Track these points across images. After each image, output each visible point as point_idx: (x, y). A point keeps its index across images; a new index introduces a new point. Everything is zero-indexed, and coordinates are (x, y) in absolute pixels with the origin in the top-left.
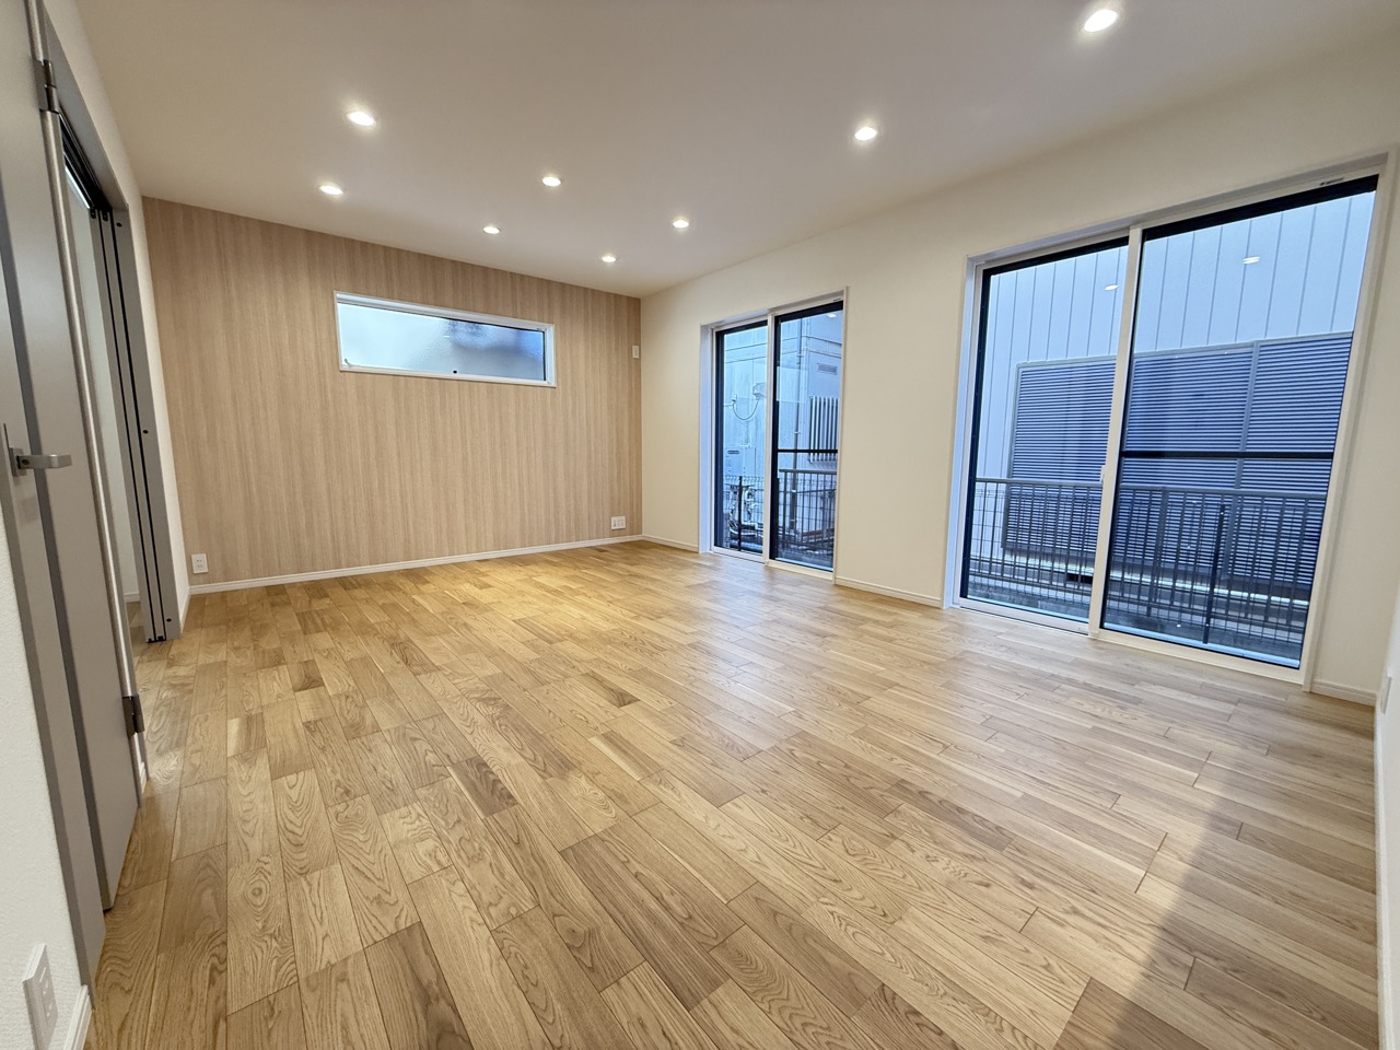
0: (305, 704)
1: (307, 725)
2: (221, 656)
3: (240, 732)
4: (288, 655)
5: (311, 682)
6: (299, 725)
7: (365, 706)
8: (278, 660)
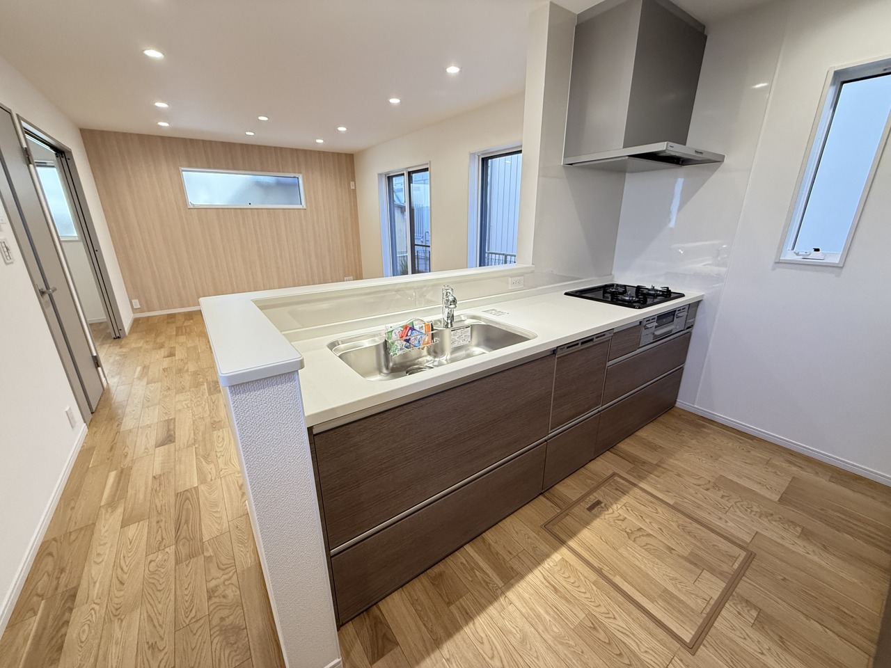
0: (166, 363)
1: (163, 369)
2: (140, 345)
3: (140, 371)
4: (166, 345)
5: (171, 355)
6: (161, 369)
7: (187, 363)
8: (162, 346)
